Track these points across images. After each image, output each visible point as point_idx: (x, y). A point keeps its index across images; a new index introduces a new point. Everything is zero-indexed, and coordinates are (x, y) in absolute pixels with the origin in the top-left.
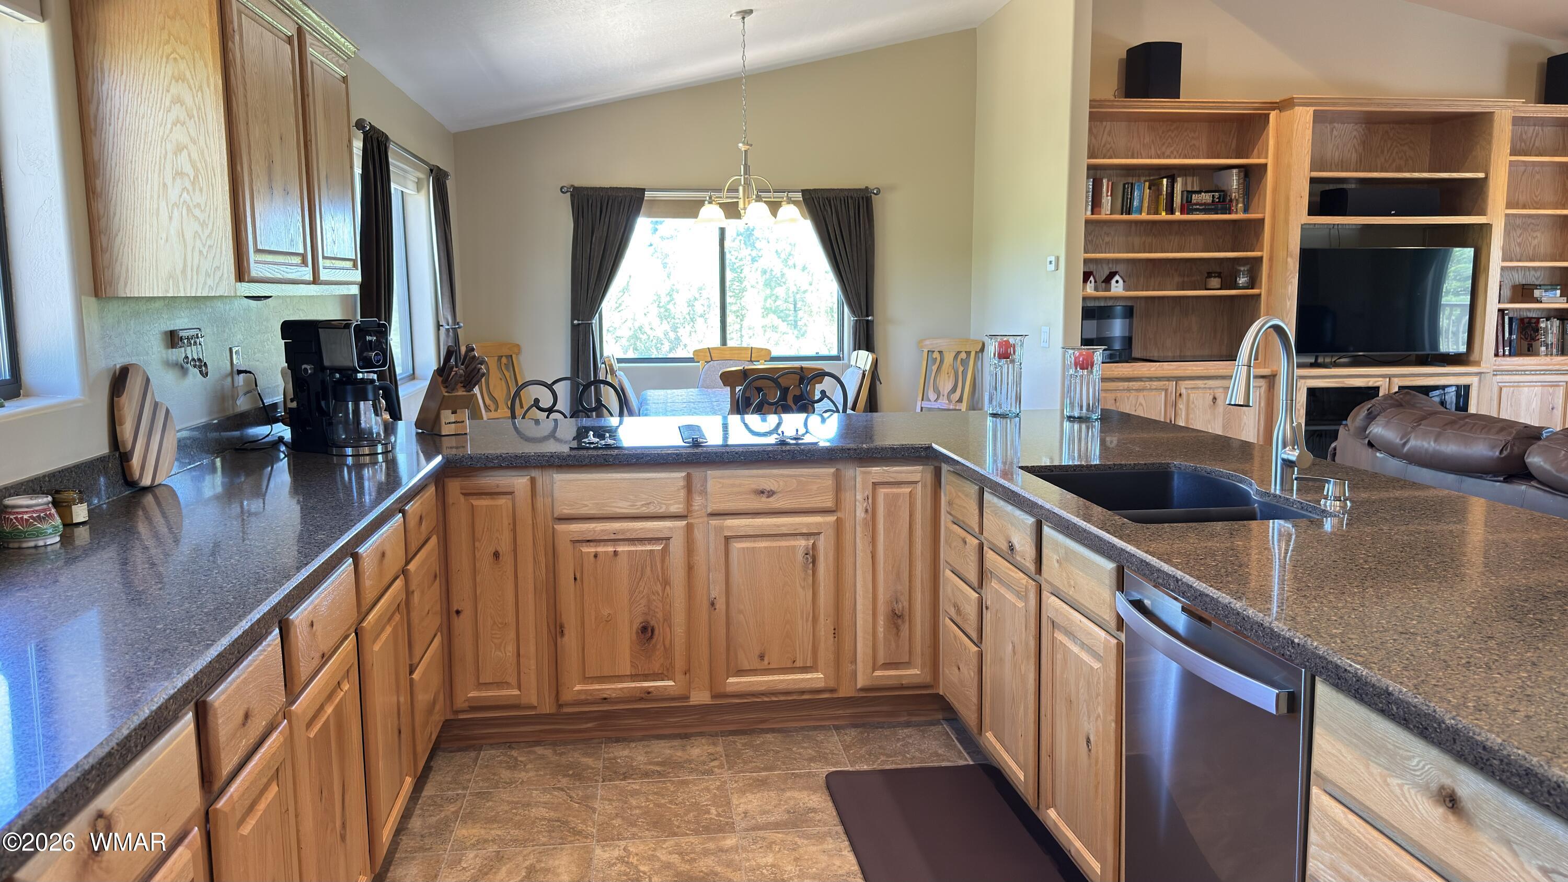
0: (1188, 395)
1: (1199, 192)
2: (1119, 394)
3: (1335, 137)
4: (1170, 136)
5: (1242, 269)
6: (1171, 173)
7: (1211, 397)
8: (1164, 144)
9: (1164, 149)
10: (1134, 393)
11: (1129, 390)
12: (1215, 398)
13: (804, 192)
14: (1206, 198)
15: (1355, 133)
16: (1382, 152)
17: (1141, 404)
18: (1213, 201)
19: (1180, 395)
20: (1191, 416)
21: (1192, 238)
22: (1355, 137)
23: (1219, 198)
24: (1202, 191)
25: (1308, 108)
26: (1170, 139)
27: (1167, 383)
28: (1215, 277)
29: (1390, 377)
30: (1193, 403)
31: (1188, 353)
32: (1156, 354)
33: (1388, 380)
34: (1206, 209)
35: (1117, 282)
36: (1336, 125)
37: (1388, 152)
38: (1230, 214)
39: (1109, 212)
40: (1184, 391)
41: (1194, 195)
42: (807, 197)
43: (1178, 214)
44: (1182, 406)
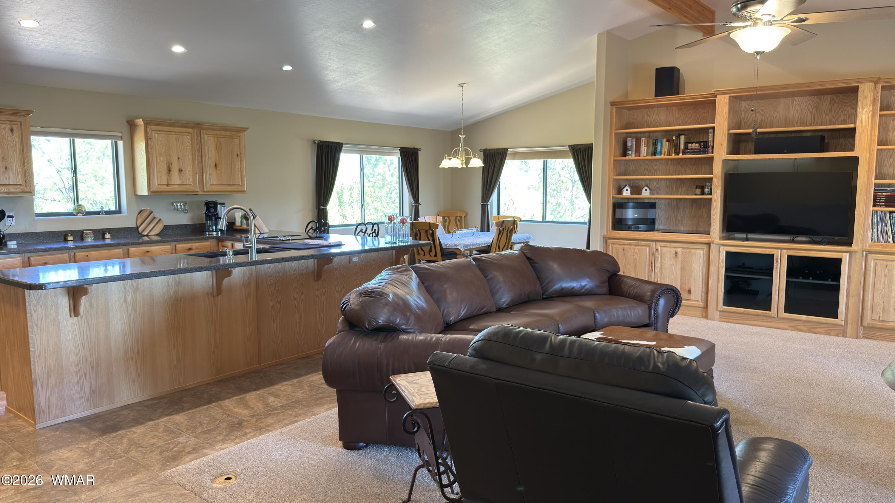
0: (662, 250)
1: (692, 143)
2: (625, 246)
3: (795, 105)
4: (690, 113)
5: (708, 184)
6: (679, 133)
7: (674, 252)
8: (686, 117)
9: (687, 119)
10: (633, 247)
11: (631, 245)
12: (676, 253)
13: (569, 146)
14: (697, 146)
15: (810, 102)
16: (831, 111)
17: (636, 253)
18: (700, 147)
19: (657, 250)
20: (663, 261)
21: (703, 167)
22: (810, 104)
23: (704, 145)
24: (694, 142)
25: (726, 95)
26: (690, 115)
27: (650, 243)
28: (699, 188)
29: (781, 249)
30: (664, 254)
31: (701, 229)
32: (682, 229)
33: (780, 250)
34: (694, 152)
35: (646, 190)
36: (796, 98)
37: (835, 112)
38: (707, 154)
39: (645, 155)
40: (659, 248)
41: (689, 145)
42: (571, 148)
43: (681, 155)
44: (658, 256)
